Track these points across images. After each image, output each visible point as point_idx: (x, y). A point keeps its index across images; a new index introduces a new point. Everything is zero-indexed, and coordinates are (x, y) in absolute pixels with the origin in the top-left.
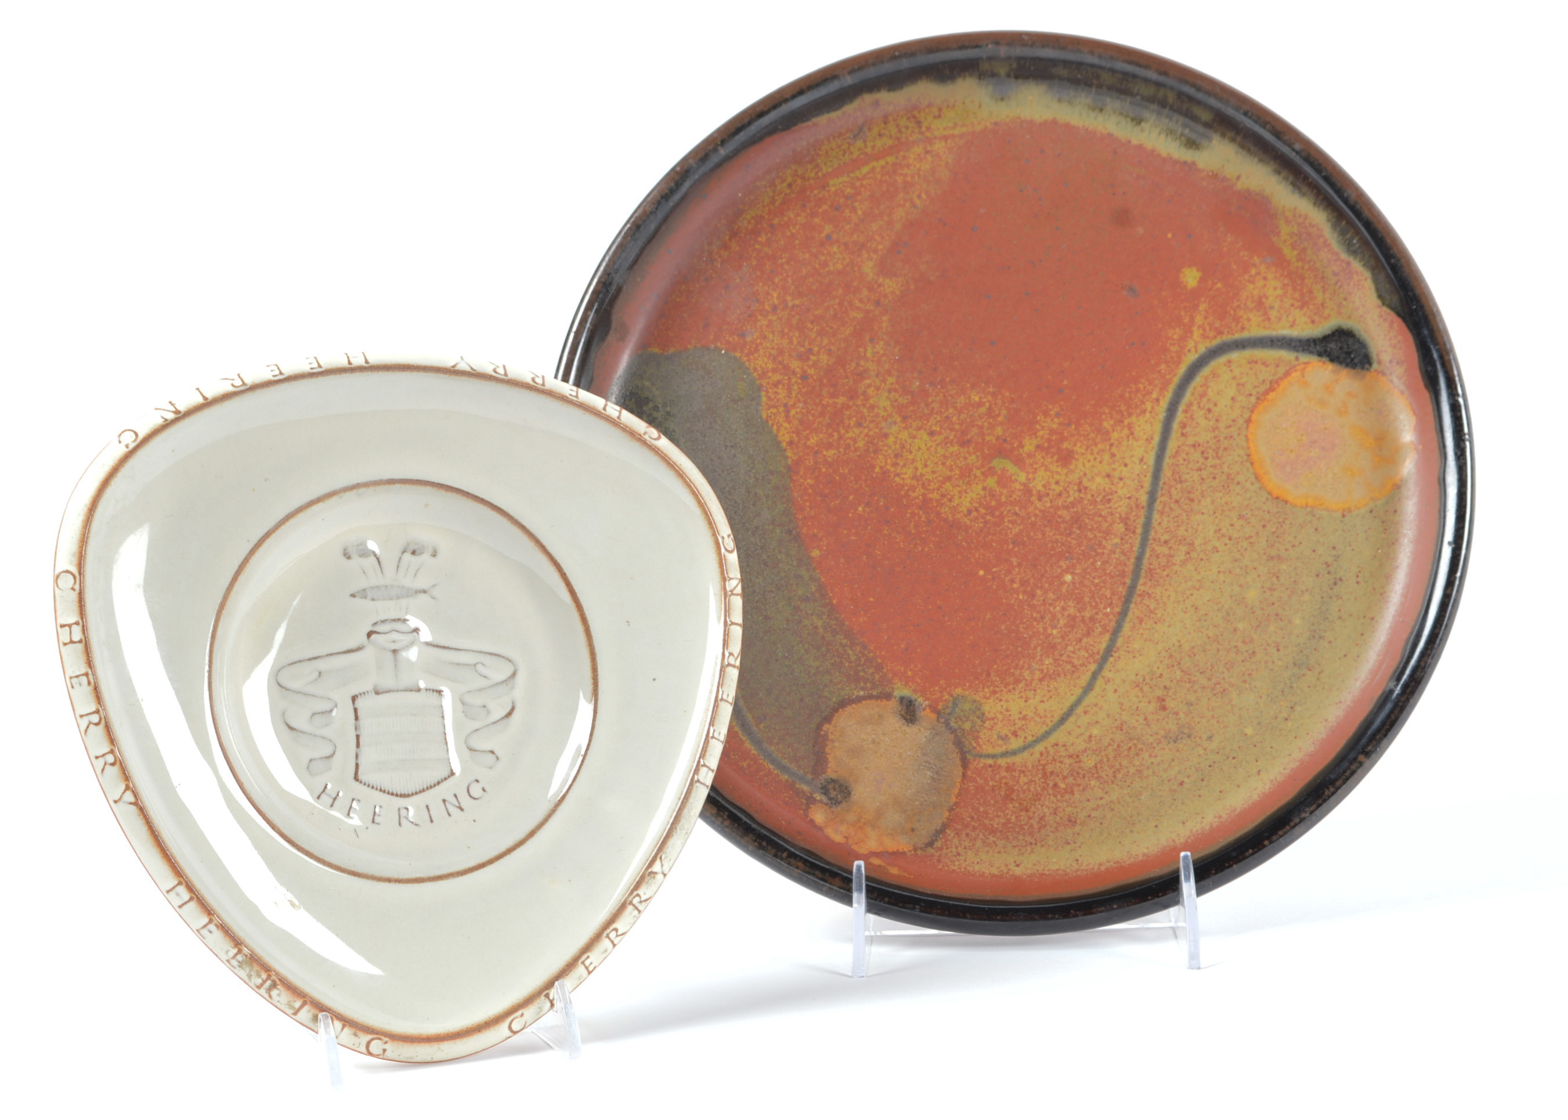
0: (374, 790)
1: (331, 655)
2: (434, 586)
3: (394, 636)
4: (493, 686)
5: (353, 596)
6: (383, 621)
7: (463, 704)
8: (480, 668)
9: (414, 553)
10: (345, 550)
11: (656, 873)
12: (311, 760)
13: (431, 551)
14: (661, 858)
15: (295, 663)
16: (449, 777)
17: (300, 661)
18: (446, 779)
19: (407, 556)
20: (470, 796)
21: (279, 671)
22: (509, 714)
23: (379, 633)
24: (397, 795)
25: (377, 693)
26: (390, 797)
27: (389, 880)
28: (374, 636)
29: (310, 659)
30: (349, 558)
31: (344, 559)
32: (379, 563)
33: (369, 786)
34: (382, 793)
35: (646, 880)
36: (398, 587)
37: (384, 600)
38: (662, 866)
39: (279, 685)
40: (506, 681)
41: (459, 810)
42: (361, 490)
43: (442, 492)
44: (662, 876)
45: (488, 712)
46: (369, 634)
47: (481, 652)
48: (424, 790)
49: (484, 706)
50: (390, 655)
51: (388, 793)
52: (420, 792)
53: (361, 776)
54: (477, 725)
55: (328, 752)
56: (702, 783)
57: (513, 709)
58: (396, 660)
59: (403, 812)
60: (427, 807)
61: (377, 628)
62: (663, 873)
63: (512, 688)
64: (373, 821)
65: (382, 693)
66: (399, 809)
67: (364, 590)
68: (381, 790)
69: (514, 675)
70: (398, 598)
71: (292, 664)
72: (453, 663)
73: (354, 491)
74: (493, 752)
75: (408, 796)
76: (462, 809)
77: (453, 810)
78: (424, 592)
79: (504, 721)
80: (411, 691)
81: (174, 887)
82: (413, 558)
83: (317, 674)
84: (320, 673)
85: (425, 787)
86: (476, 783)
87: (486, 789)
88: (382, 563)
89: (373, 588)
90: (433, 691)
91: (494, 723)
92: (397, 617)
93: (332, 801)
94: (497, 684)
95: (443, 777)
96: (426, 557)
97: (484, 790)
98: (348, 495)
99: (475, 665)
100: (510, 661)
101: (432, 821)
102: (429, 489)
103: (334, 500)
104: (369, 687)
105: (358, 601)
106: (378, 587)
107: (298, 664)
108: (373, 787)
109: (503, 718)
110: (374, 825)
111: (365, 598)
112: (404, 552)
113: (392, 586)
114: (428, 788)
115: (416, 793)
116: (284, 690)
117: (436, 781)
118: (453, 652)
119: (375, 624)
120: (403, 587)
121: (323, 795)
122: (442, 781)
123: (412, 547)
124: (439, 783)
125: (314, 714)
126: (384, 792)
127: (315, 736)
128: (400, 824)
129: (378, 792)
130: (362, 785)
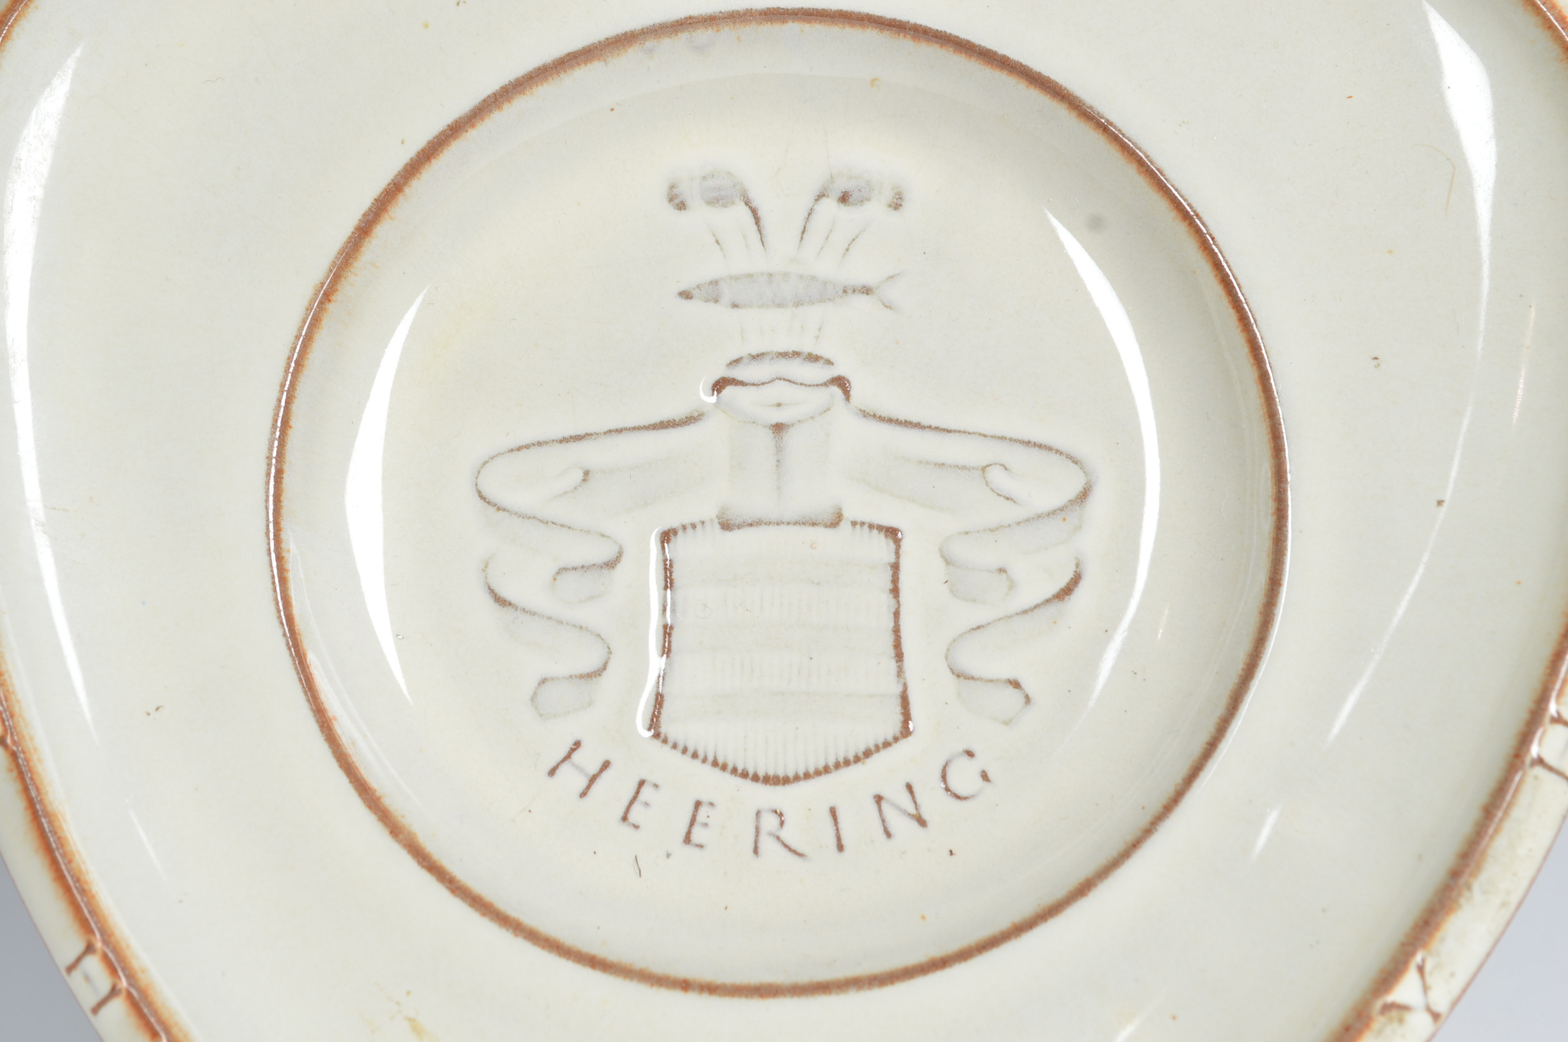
0: (697, 763)
1: (619, 431)
2: (892, 277)
3: (780, 391)
4: (1027, 520)
5: (686, 295)
6: (757, 357)
7: (948, 562)
8: (997, 476)
9: (844, 198)
10: (672, 187)
11: (1403, 1008)
12: (544, 681)
13: (888, 195)
14: (1421, 969)
15: (527, 447)
16: (896, 739)
17: (539, 444)
18: (887, 744)
19: (830, 206)
20: (947, 789)
21: (485, 463)
22: (1067, 591)
23: (742, 384)
24: (756, 778)
25: (726, 526)
26: (738, 781)
27: (685, 985)
28: (729, 391)
29: (564, 440)
30: (682, 206)
31: (670, 211)
32: (757, 220)
33: (685, 751)
34: (717, 772)
35: (1376, 1025)
36: (801, 277)
37: (761, 306)
38: (1426, 988)
39: (482, 497)
40: (1062, 509)
41: (914, 825)
42: (702, 35)
43: (906, 44)
44: (1427, 1019)
45: (1012, 585)
46: (719, 386)
47: (1002, 438)
48: (827, 770)
49: (1002, 570)
50: (766, 438)
51: (734, 771)
52: (818, 773)
53: (666, 728)
54: (980, 615)
55: (590, 662)
56: (1550, 769)
57: (1076, 580)
58: (779, 449)
59: (769, 822)
60: (833, 812)
61: (738, 373)
62: (1429, 1009)
63: (1078, 528)
64: (687, 839)
65: (739, 527)
66: (758, 814)
67: (715, 283)
68: (715, 764)
69: (1084, 495)
70: (798, 304)
71: (519, 449)
72: (928, 463)
73: (683, 36)
74: (1016, 684)
75: (786, 781)
76: (922, 822)
77: (901, 824)
78: (867, 290)
79: (1053, 609)
80: (814, 524)
81: (79, 960)
82: (844, 212)
83: (580, 475)
84: (587, 473)
85: (831, 763)
86: (966, 758)
87: (990, 775)
88: (762, 223)
89: (736, 278)
90: (871, 526)
91: (1025, 612)
92: (790, 348)
93: (584, 782)
94: (1039, 517)
95: (880, 741)
96: (875, 209)
97: (985, 776)
98: (666, 43)
99: (984, 469)
100: (1076, 462)
101: (840, 847)
102: (871, 35)
103: (632, 55)
104: (708, 511)
105: (694, 307)
106: (750, 276)
107: (533, 451)
108: (695, 755)
109: (1048, 601)
110: (690, 850)
111: (716, 301)
112: (820, 196)
113: (786, 275)
114: (837, 766)
115: (807, 776)
116: (492, 510)
117: (861, 749)
118: (929, 435)
119: (737, 361)
120: (813, 278)
121: (565, 769)
122: (878, 748)
123: (841, 185)
124: (868, 754)
125: (562, 570)
126: (724, 768)
127: (561, 622)
128: (756, 851)
129: (707, 768)
130: (667, 749)
